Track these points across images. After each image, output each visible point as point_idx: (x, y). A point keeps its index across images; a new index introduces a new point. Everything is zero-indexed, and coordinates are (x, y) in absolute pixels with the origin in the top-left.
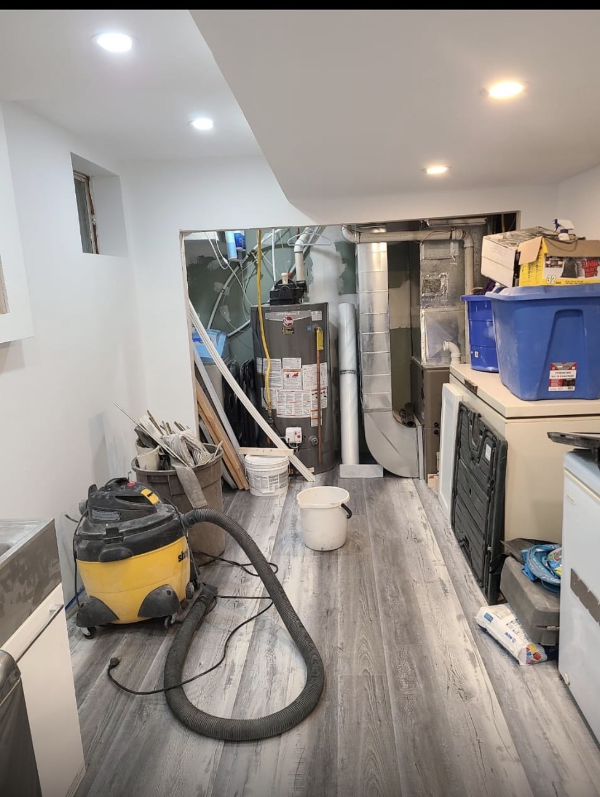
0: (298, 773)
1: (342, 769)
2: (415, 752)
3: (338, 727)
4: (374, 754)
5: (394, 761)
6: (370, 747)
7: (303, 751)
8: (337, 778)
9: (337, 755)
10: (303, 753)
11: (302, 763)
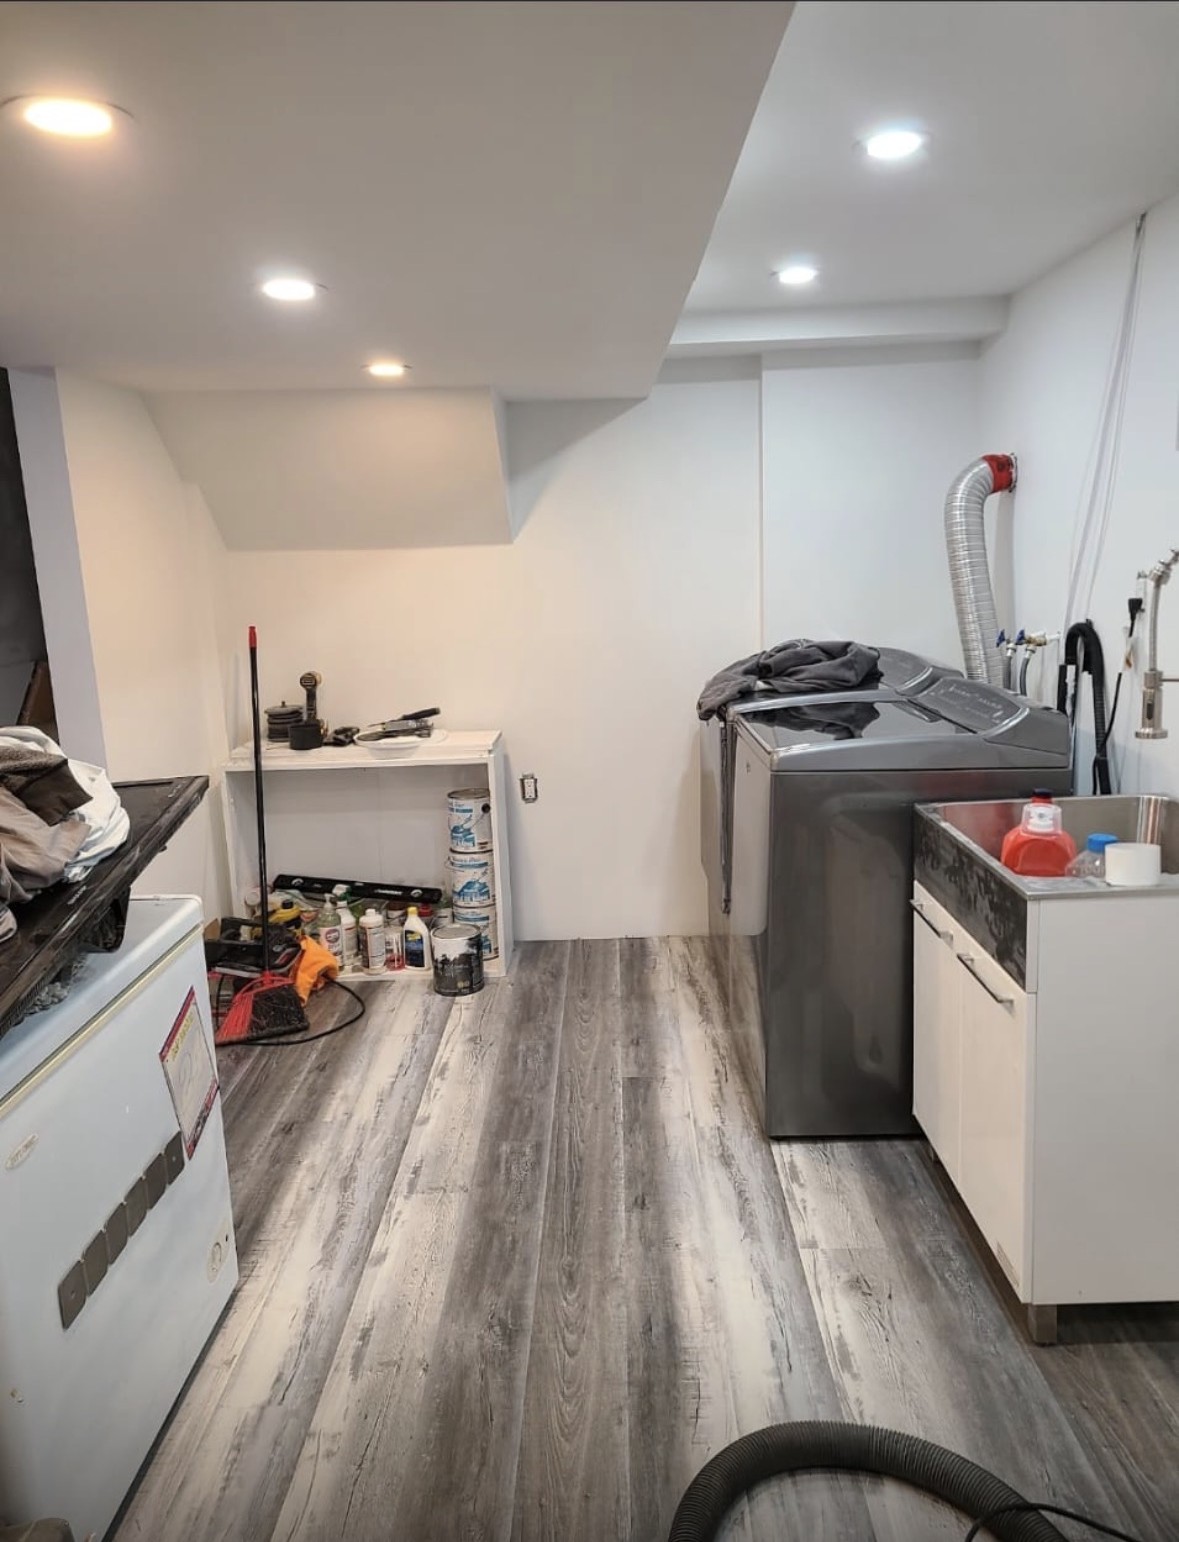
0: (697, 1400)
1: (621, 1408)
2: (487, 1443)
3: (629, 1487)
4: (562, 1436)
5: (529, 1424)
6: (568, 1449)
7: (693, 1438)
8: (629, 1394)
9: (631, 1431)
10: (694, 1435)
11: (692, 1418)
